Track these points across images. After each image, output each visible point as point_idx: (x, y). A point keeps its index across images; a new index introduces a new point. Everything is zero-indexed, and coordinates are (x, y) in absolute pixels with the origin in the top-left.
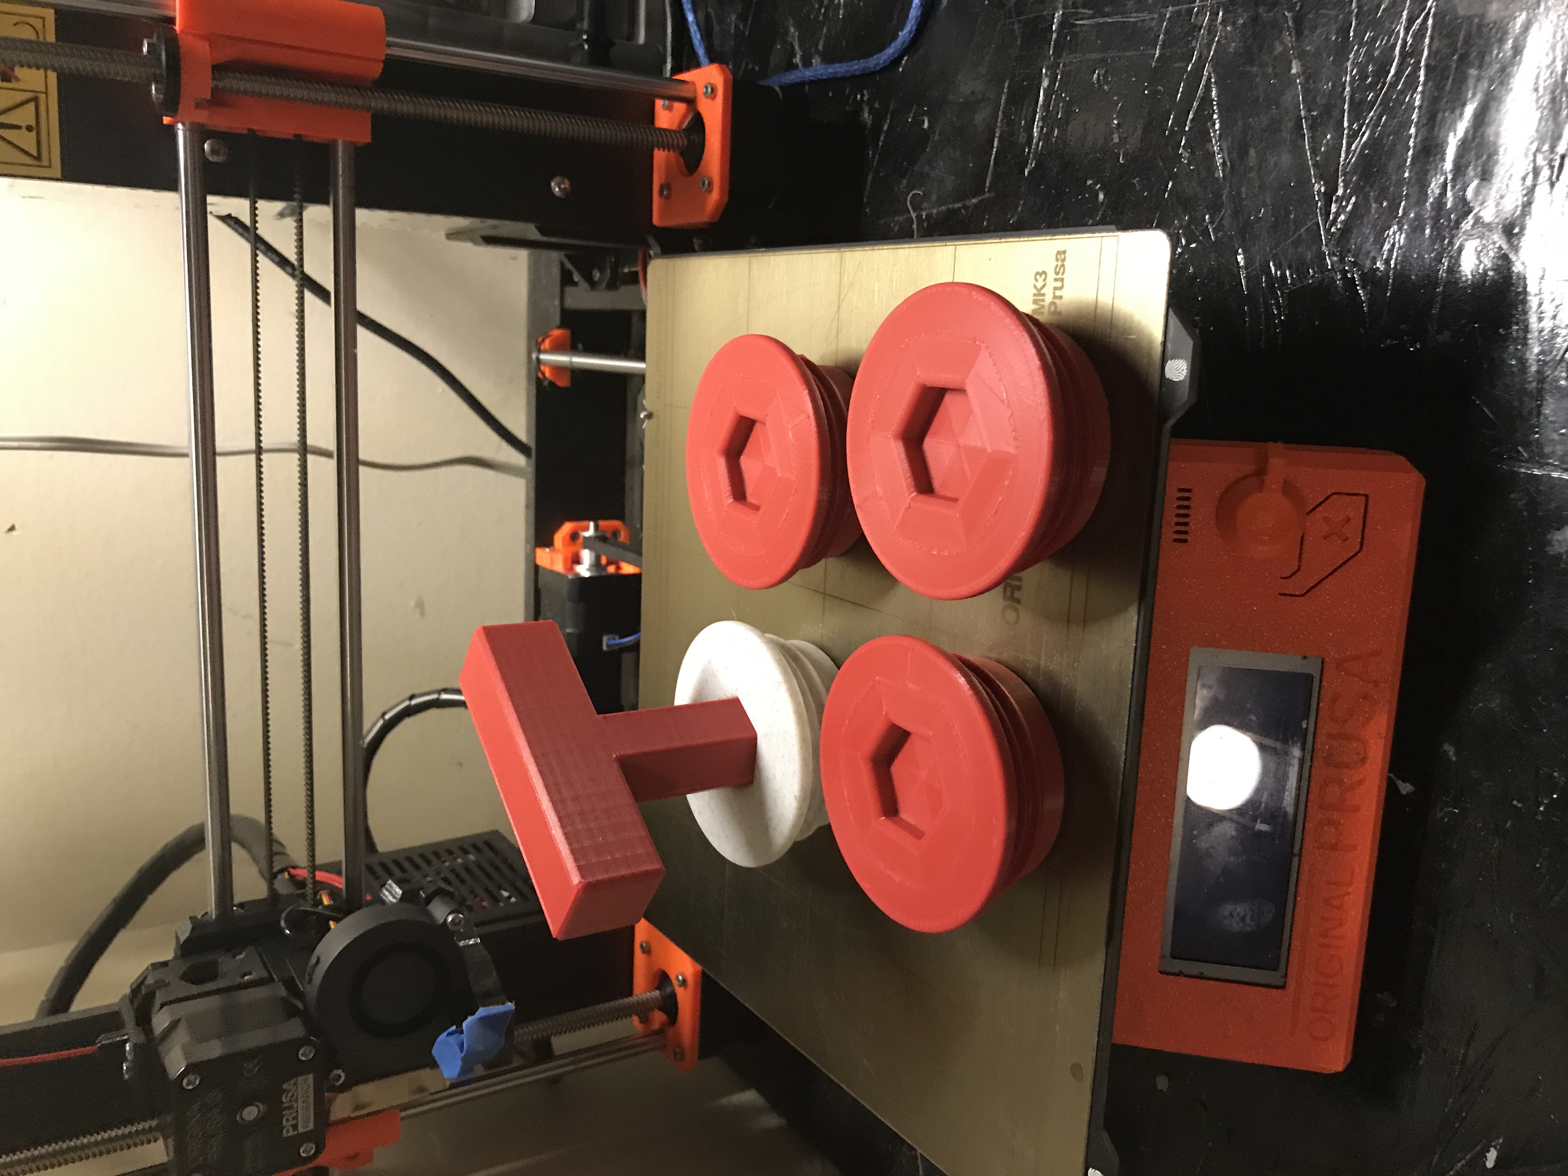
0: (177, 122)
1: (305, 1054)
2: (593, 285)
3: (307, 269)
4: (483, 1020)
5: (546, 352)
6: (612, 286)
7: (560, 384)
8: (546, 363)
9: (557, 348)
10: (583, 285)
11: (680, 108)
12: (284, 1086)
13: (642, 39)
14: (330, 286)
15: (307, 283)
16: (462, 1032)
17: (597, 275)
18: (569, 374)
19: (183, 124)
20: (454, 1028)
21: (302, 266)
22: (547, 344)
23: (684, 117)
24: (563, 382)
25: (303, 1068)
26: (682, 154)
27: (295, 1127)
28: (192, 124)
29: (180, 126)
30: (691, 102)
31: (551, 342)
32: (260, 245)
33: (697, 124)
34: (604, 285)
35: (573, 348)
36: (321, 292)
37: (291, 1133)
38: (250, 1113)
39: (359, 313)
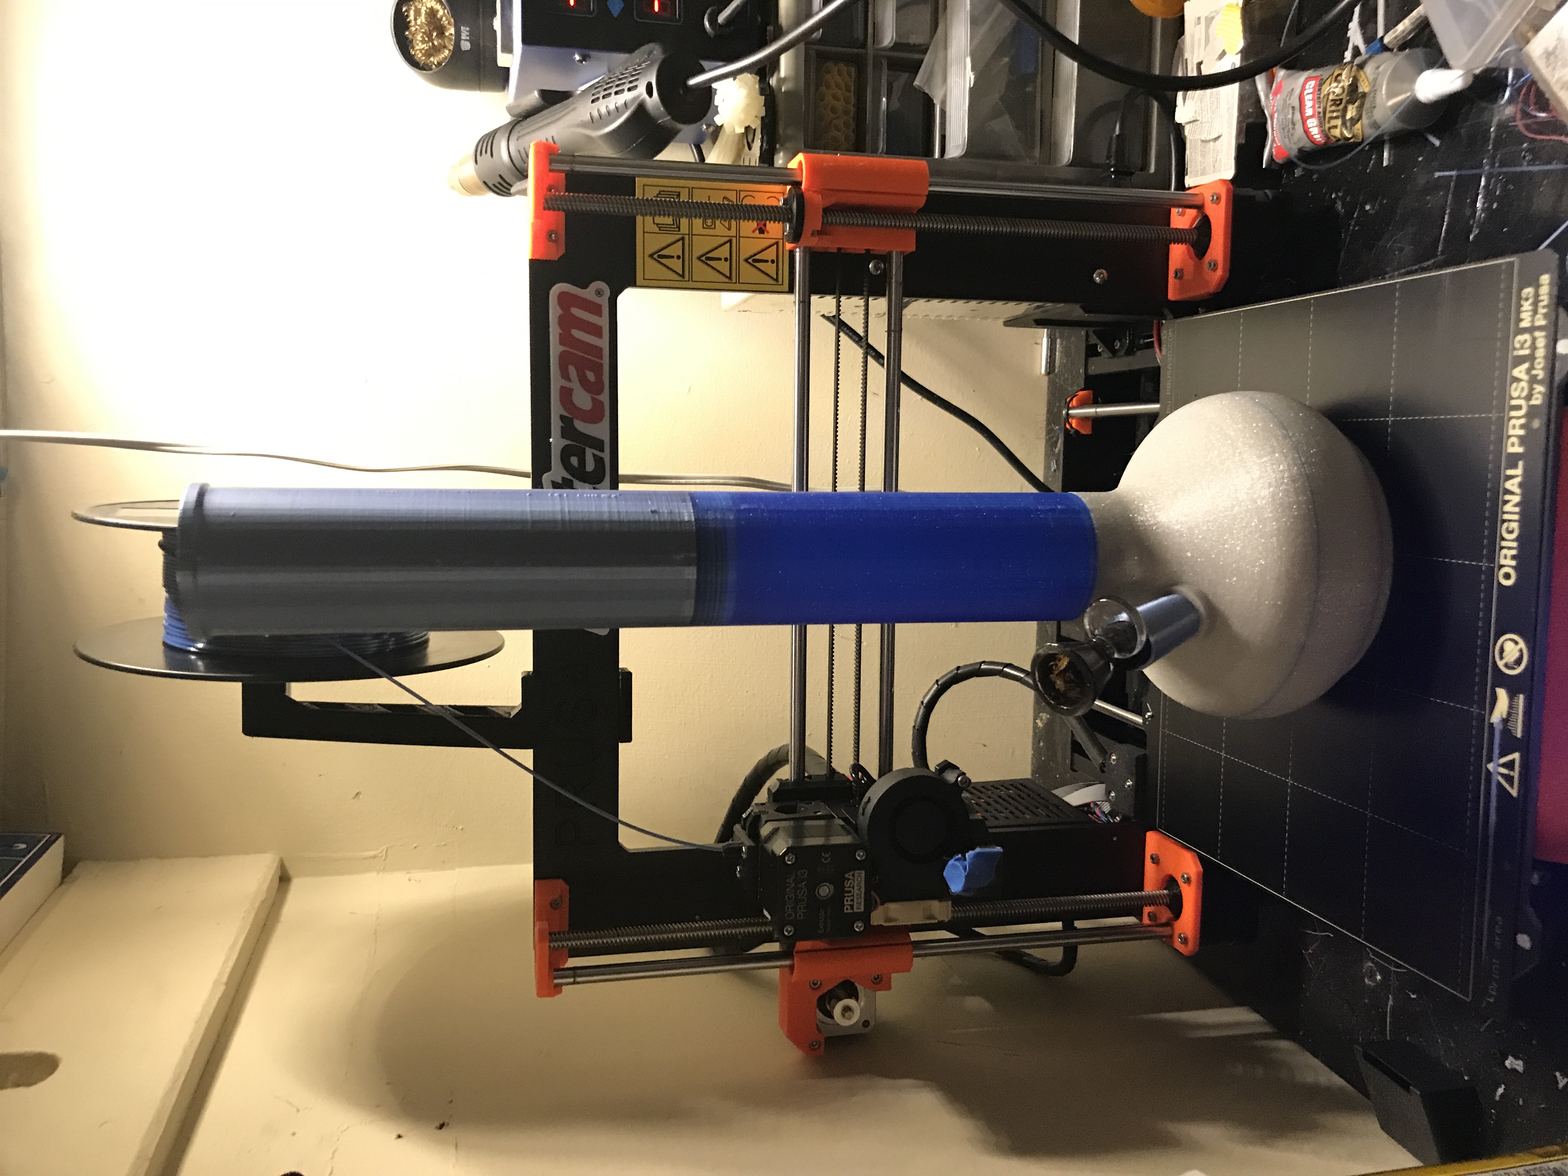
0: (796, 248)
1: (860, 855)
2: (1114, 353)
3: (870, 341)
4: (978, 854)
5: (1074, 408)
6: (1130, 352)
7: (1083, 432)
8: (1073, 417)
9: (1082, 404)
10: (1106, 355)
11: (1191, 213)
12: (847, 876)
13: (1152, 169)
14: (884, 352)
15: (870, 351)
16: (965, 860)
17: (1118, 345)
18: (1090, 423)
19: (800, 249)
20: (960, 856)
21: (867, 339)
22: (1074, 402)
23: (1194, 220)
24: (1086, 431)
25: (859, 866)
26: (1192, 246)
27: (852, 907)
28: (805, 248)
29: (798, 250)
30: (1200, 208)
31: (1077, 401)
32: (842, 326)
33: (1205, 224)
34: (1123, 352)
35: (1095, 402)
36: (878, 356)
37: (850, 911)
38: (825, 891)
39: (902, 372)
